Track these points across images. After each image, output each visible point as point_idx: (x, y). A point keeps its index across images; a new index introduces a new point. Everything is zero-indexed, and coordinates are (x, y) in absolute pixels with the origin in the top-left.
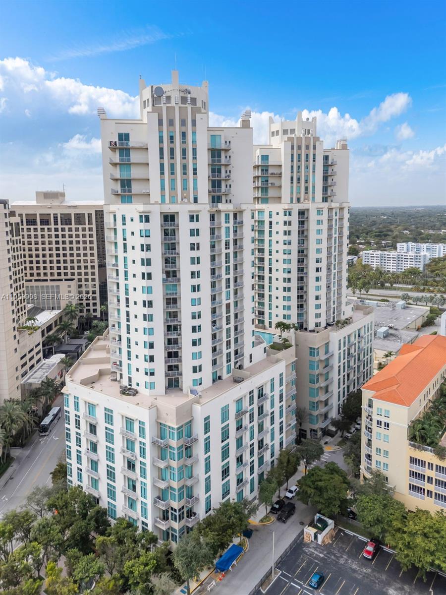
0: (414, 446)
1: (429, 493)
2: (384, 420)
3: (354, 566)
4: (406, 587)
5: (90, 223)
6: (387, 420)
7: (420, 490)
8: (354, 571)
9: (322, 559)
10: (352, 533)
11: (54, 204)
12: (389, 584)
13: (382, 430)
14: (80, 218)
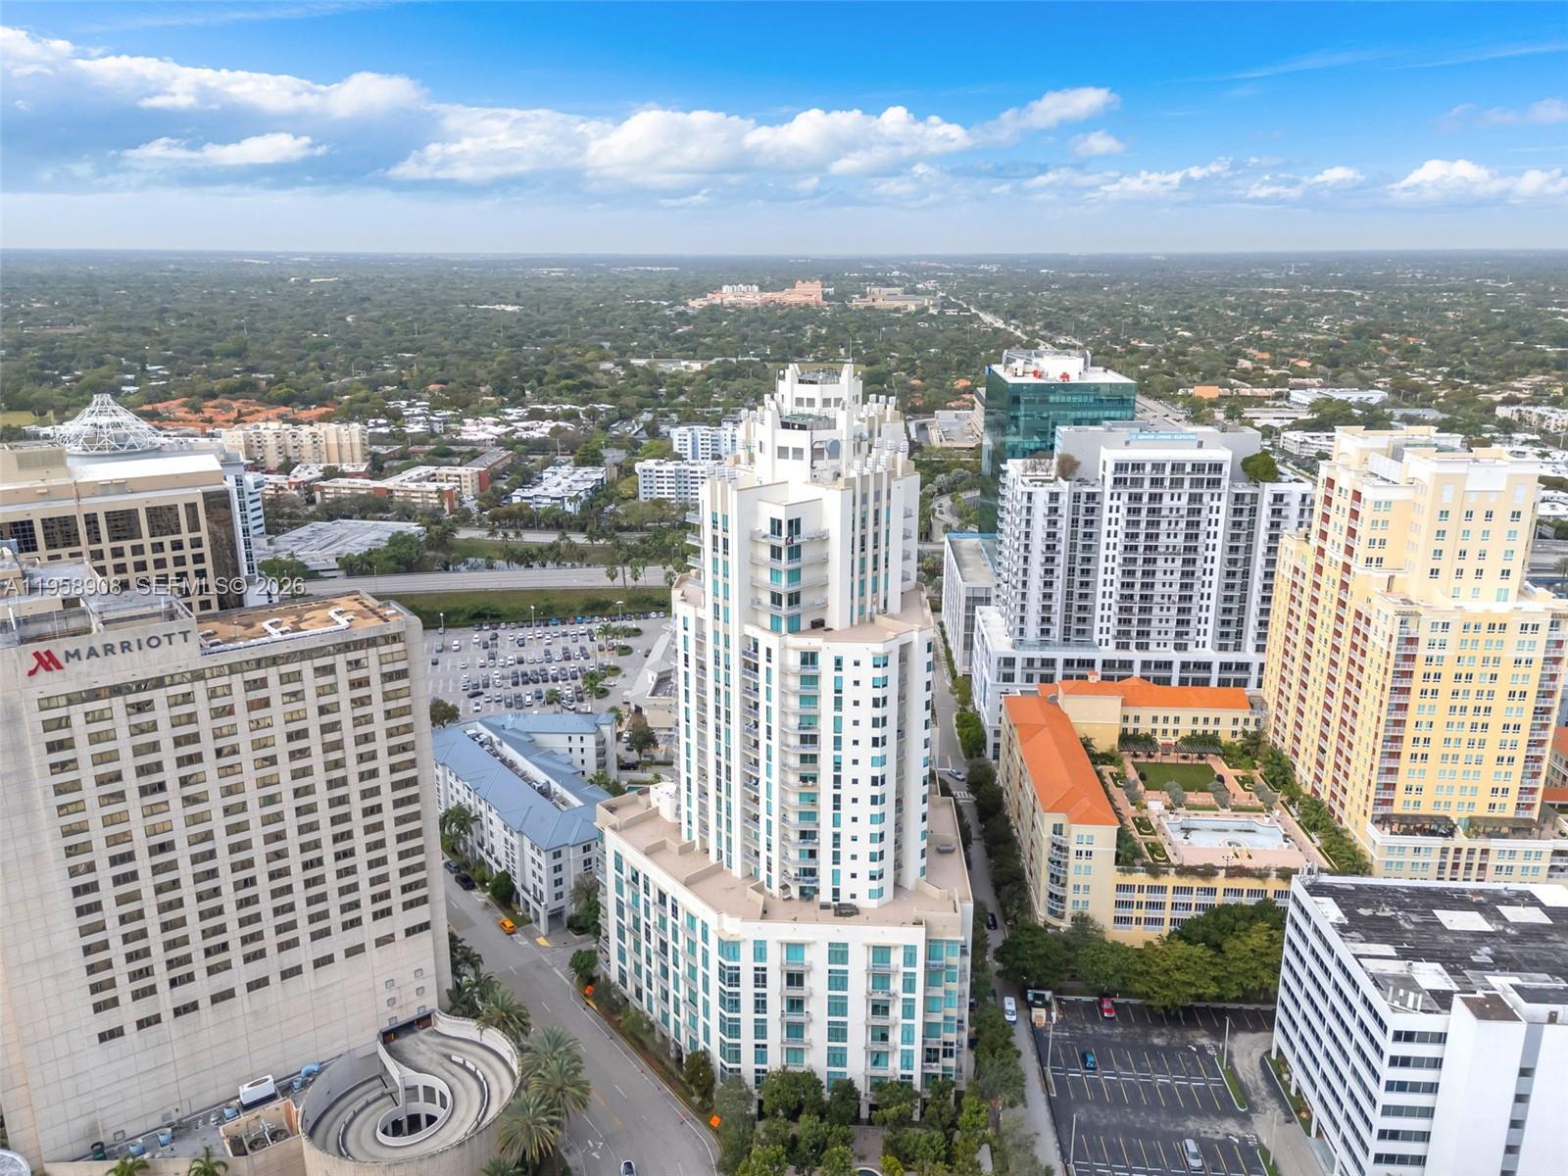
0: (1122, 871)
1: (1138, 921)
2: (1084, 848)
3: (1105, 1031)
4: (1164, 1030)
5: (194, 526)
6: (1089, 848)
7: (1128, 920)
8: (1108, 1035)
9: (1071, 1038)
10: (1073, 998)
11: (54, 482)
12: (1147, 1035)
13: (1083, 861)
14: (162, 519)
